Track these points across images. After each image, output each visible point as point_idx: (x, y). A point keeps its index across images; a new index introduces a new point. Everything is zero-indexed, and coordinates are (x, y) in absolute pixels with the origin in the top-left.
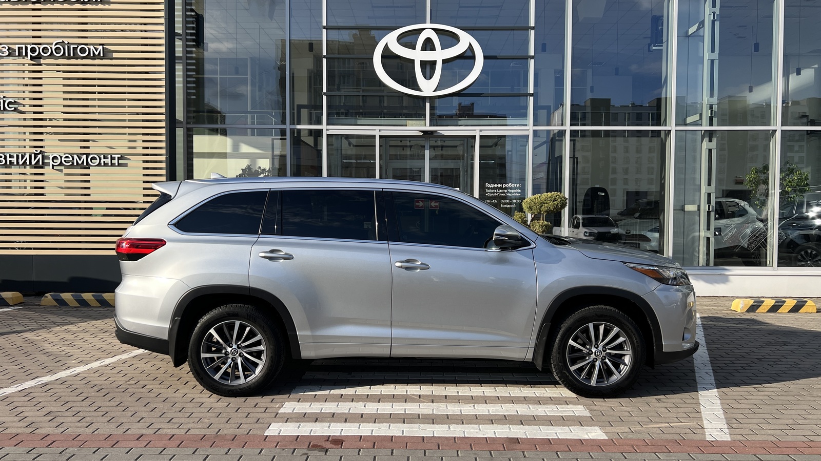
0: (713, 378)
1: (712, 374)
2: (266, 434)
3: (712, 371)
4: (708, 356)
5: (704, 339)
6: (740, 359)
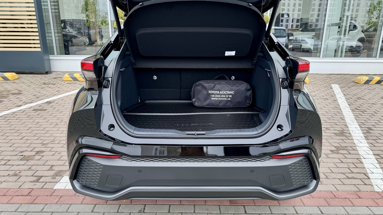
0: (361, 132)
1: (359, 129)
2: (55, 188)
3: (358, 126)
4: (352, 115)
5: (346, 102)
6: (372, 117)
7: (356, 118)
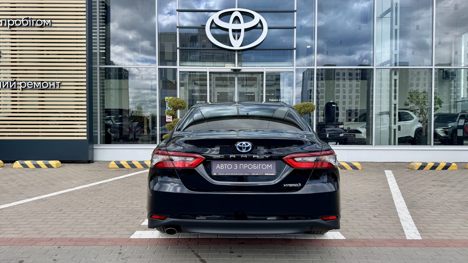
1: (404, 202)
4: (400, 192)
5: (396, 183)
6: (419, 194)
7: (403, 195)
